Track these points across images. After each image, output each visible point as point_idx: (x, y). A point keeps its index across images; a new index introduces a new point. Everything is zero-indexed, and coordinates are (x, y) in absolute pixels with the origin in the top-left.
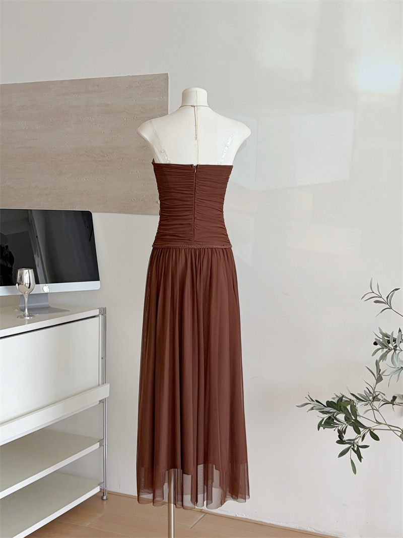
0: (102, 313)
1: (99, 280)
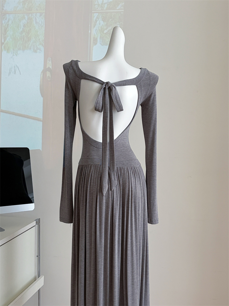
0: (38, 223)
1: (34, 203)
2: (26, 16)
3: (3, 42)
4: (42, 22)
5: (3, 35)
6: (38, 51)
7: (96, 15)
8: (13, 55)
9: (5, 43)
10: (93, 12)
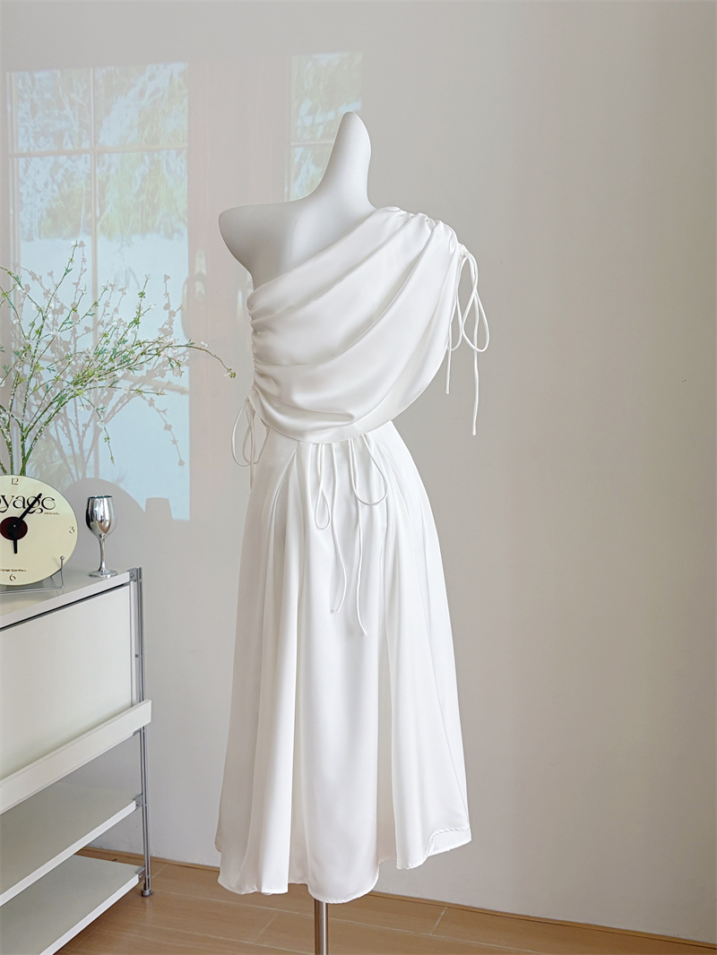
0: (135, 578)
2: (147, 158)
3: (98, 214)
4: (181, 170)
5: (97, 201)
6: (176, 235)
7: (299, 151)
8: (122, 246)
9: (103, 218)
10: (292, 144)
